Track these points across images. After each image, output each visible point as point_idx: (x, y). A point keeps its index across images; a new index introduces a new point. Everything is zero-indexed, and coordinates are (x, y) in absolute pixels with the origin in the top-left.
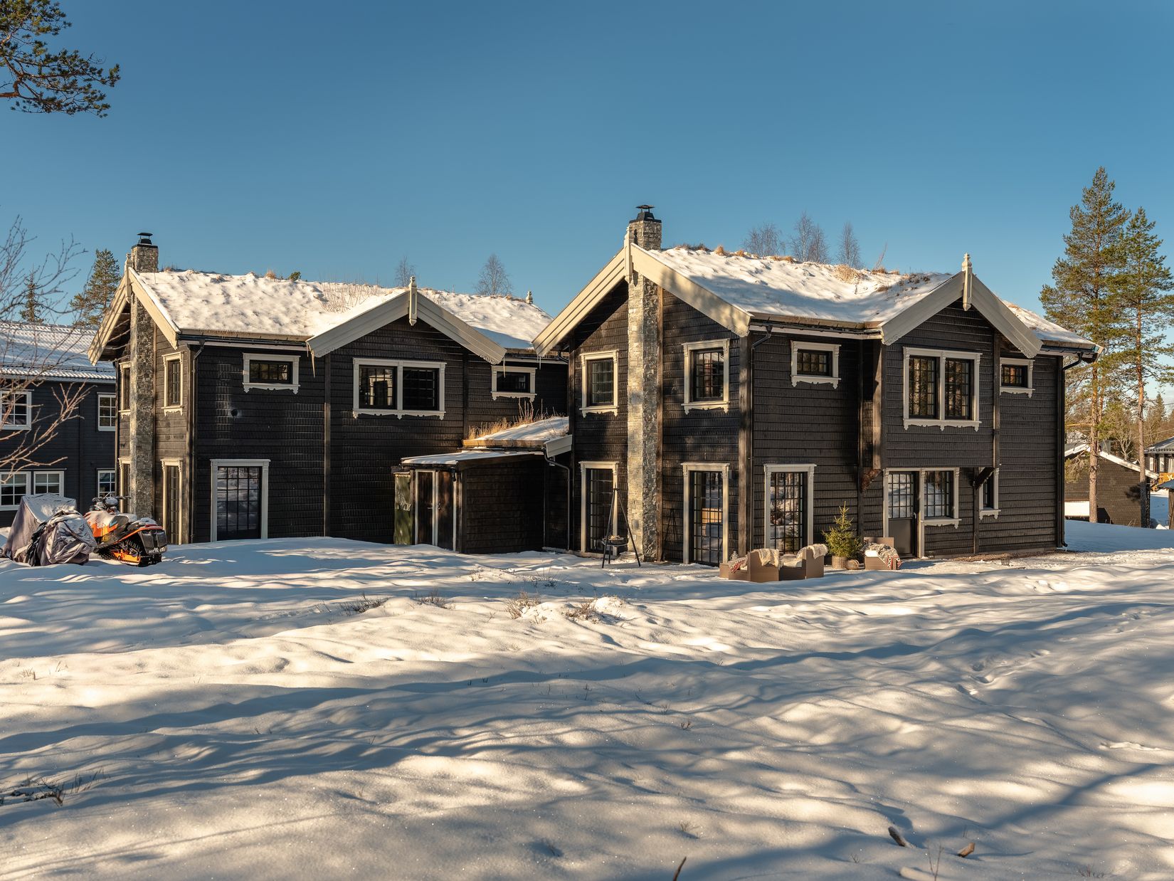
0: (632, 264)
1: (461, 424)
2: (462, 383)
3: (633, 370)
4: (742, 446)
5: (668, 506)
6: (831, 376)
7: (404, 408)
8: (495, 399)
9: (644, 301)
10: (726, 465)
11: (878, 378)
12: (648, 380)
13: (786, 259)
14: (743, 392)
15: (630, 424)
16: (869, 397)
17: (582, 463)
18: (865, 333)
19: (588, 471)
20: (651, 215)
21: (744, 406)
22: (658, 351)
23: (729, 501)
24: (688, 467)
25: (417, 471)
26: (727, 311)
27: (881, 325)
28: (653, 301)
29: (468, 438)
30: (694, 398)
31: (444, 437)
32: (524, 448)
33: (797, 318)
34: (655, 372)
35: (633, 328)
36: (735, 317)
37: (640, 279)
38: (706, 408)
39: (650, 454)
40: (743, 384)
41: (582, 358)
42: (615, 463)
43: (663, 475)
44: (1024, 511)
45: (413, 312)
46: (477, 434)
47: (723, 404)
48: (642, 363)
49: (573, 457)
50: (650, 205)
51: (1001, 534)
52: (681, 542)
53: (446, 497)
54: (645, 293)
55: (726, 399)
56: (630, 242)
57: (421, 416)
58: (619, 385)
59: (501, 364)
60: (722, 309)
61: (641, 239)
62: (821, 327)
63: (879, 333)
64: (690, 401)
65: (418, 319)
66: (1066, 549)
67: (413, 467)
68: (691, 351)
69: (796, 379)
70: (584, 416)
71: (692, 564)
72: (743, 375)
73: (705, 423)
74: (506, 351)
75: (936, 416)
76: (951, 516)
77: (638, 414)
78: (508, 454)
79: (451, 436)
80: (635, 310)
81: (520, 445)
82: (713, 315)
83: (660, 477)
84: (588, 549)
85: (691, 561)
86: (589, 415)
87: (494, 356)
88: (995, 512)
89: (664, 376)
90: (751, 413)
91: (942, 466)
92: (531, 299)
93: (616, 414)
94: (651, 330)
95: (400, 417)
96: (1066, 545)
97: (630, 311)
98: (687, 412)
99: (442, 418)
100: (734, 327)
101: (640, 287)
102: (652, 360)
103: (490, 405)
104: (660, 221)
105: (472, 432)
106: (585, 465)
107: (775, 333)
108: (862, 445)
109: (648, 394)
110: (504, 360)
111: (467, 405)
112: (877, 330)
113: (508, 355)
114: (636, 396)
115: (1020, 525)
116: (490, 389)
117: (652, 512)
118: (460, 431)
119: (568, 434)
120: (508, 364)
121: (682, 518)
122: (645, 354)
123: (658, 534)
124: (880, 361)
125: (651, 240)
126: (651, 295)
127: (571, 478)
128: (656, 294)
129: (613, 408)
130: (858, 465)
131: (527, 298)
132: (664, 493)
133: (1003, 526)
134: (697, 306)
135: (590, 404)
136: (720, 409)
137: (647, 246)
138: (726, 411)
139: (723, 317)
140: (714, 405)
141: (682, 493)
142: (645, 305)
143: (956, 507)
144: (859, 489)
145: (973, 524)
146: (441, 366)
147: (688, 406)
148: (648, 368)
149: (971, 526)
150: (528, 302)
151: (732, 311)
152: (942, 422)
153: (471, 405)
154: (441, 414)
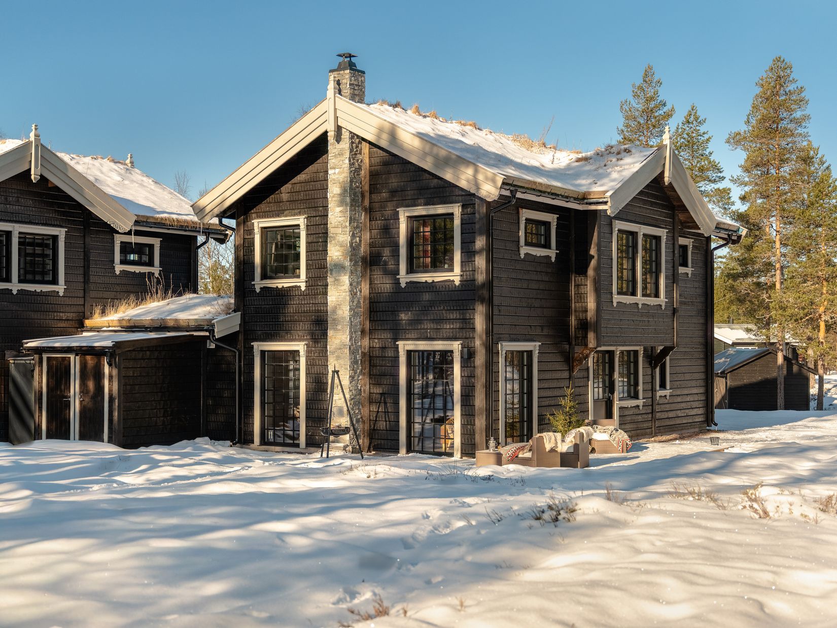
0: (336, 118)
1: (81, 302)
2: (82, 254)
3: (334, 238)
4: (479, 323)
5: (378, 390)
6: (550, 248)
7: (20, 281)
8: (118, 273)
9: (350, 161)
10: (459, 342)
11: (593, 251)
12: (354, 249)
13: (471, 125)
14: (480, 262)
15: (330, 299)
16: (583, 271)
17: (255, 344)
18: (587, 204)
19: (263, 353)
20: (354, 65)
21: (481, 278)
22: (363, 217)
23: (462, 382)
24: (404, 346)
25: (45, 356)
26: (470, 171)
27: (609, 194)
28: (358, 160)
29: (91, 316)
30: (411, 270)
31: (63, 316)
32: (176, 328)
33: (535, 183)
34: (360, 241)
35: (334, 190)
36: (480, 177)
37: (345, 135)
38: (430, 280)
39: (355, 332)
40: (480, 252)
41: (256, 225)
42: (304, 343)
43: (370, 357)
44: (686, 392)
45: (36, 167)
46: (103, 312)
47: (455, 276)
48: (348, 229)
49: (241, 337)
50: (353, 54)
51: (671, 415)
52: (396, 429)
53: (91, 385)
54: (351, 151)
55: (457, 269)
56: (335, 93)
57: (38, 290)
58: (307, 256)
59: (129, 233)
60: (463, 169)
61: (347, 90)
62: (553, 194)
63: (606, 203)
64: (407, 273)
65: (41, 176)
66: (717, 428)
67: (39, 351)
68: (408, 217)
69: (524, 250)
70: (258, 290)
71: (410, 455)
72: (480, 242)
73: (426, 297)
74: (135, 218)
75: (634, 293)
76: (636, 397)
77: (343, 288)
78: (153, 335)
79: (70, 316)
80: (337, 171)
81: (171, 324)
82: (448, 176)
83: (367, 358)
84: (264, 441)
85: (409, 450)
86: (265, 289)
87: (123, 223)
88: (667, 392)
89: (372, 245)
90: (489, 284)
91: (631, 345)
92: (132, 163)
93: (303, 288)
94: (356, 193)
95: (15, 292)
96: (716, 425)
97: (330, 172)
98: (403, 285)
99: (61, 294)
100: (478, 188)
101: (345, 145)
102: (357, 227)
103: (113, 280)
104: (363, 72)
105: (98, 310)
106: (259, 346)
107: (519, 199)
108: (573, 321)
109: (354, 265)
110: (133, 228)
111: (89, 279)
112: (605, 200)
113: (137, 223)
114: (339, 267)
115: (683, 405)
116: (113, 261)
117: (358, 397)
118: (81, 309)
119: (235, 311)
120: (138, 233)
121: (397, 403)
122: (351, 220)
123: (364, 422)
124: (596, 234)
125: (357, 92)
126: (356, 154)
127: (240, 361)
128: (360, 153)
129: (301, 281)
130: (570, 344)
131: (128, 161)
132: (371, 376)
133: (673, 407)
134: (427, 165)
135: (264, 276)
136: (449, 281)
137: (353, 97)
138: (457, 283)
139: (463, 177)
140: (439, 277)
141: (396, 376)
142: (351, 165)
143: (640, 388)
144: (571, 370)
145: (652, 405)
146: (61, 232)
147: (404, 278)
148: (353, 236)
149: (651, 407)
150: (130, 165)
151: (476, 171)
152: (639, 299)
153: (92, 279)
154: (60, 288)
